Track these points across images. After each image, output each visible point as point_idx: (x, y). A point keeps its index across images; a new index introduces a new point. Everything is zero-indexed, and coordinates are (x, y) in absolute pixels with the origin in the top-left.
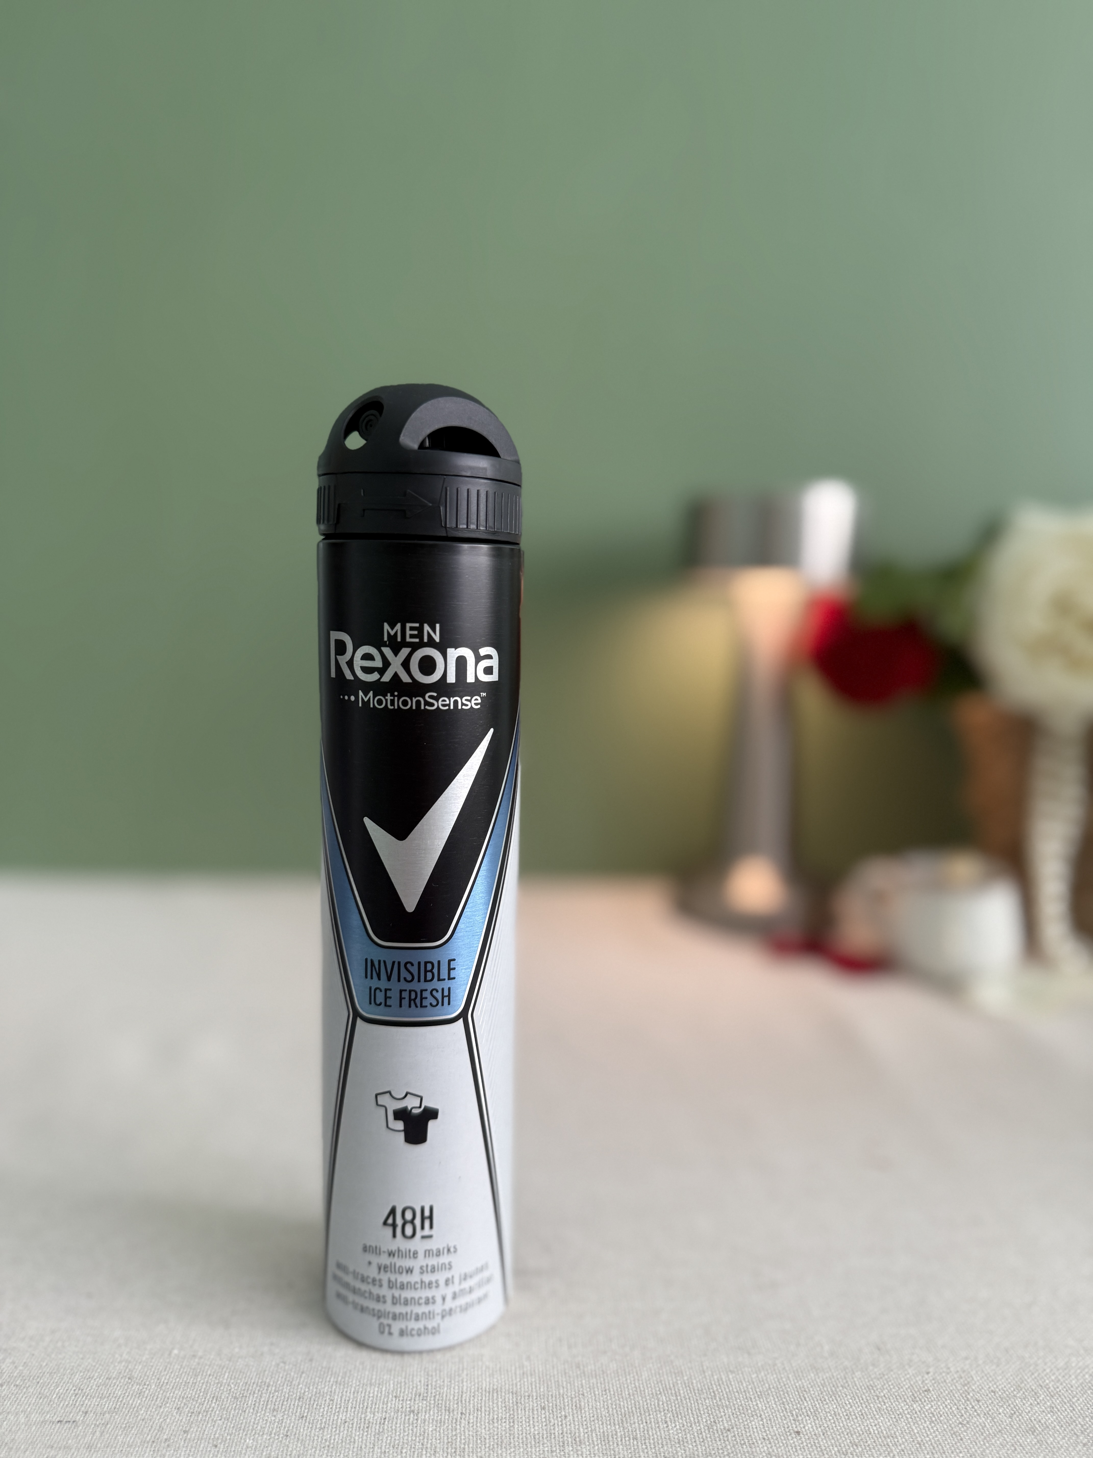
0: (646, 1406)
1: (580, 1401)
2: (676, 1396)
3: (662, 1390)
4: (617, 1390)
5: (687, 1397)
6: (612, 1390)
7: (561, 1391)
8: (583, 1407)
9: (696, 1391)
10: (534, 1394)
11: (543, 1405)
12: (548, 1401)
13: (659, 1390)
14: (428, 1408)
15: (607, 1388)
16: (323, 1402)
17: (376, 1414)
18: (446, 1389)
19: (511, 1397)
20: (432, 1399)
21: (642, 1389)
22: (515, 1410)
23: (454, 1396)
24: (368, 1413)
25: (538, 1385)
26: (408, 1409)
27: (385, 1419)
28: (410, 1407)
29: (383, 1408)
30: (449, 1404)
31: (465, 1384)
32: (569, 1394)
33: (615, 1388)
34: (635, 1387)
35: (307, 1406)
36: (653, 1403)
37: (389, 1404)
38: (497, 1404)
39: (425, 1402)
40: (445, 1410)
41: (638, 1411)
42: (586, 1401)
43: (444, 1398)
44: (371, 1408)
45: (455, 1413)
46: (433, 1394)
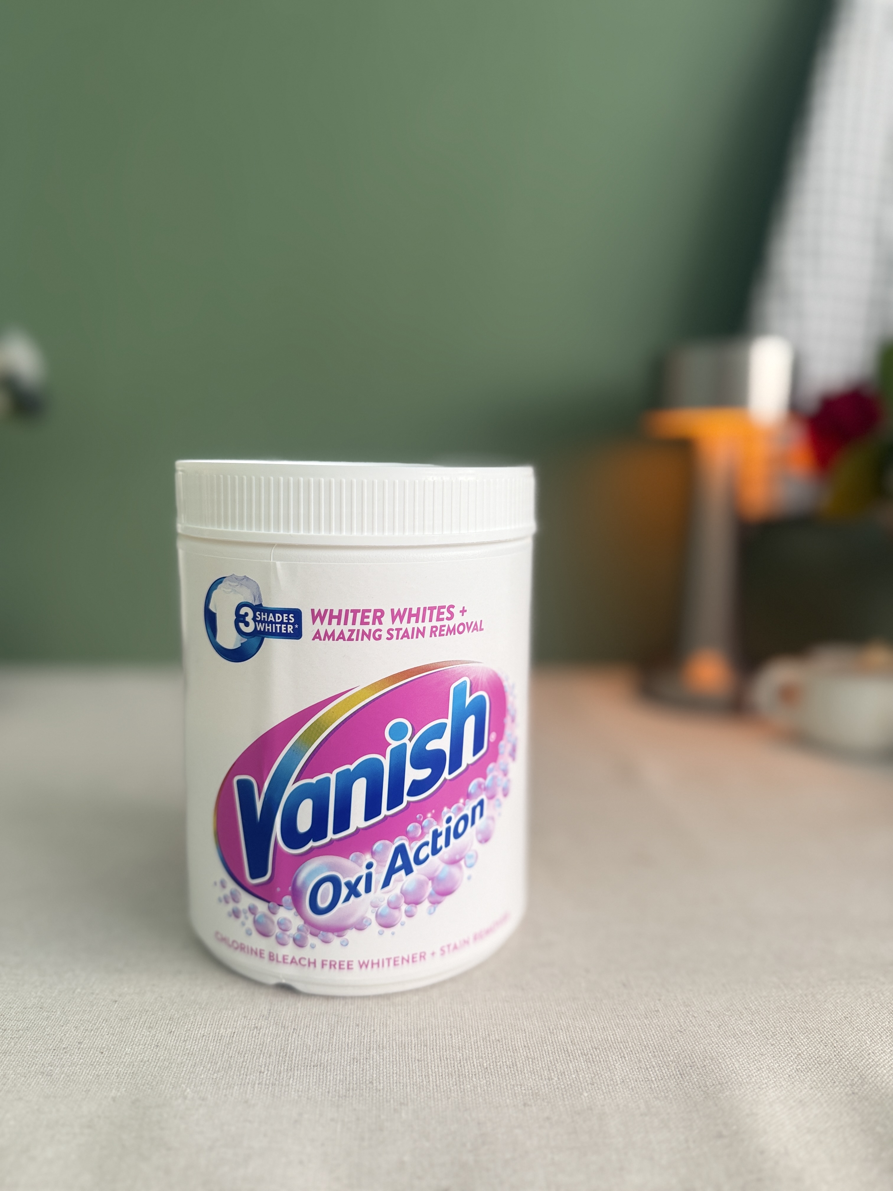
0: (437, 1024)
1: (386, 1020)
2: (462, 1017)
3: (451, 1014)
4: (417, 1014)
5: (470, 1018)
6: (412, 1014)
7: (373, 1014)
8: (388, 1024)
9: (478, 1015)
10: (352, 1016)
11: (358, 1023)
12: (362, 1020)
13: (449, 1014)
14: (269, 1025)
15: (409, 1012)
16: (188, 1021)
17: (228, 1029)
18: (284, 1013)
19: (333, 1018)
20: (273, 1019)
21: (436, 1013)
22: (336, 1027)
23: (290, 1017)
24: (222, 1029)
25: (356, 1010)
26: (253, 1026)
27: (234, 1033)
28: (255, 1024)
29: (233, 1025)
30: (285, 1023)
31: (299, 1010)
32: (379, 1016)
33: (415, 1013)
34: (431, 1012)
35: (175, 1024)
36: (442, 1022)
37: (239, 1022)
38: (322, 1022)
39: (267, 1021)
40: (282, 1027)
41: (430, 1026)
42: (391, 1020)
43: (282, 1019)
44: (225, 1024)
45: (289, 1029)
46: (274, 1016)
